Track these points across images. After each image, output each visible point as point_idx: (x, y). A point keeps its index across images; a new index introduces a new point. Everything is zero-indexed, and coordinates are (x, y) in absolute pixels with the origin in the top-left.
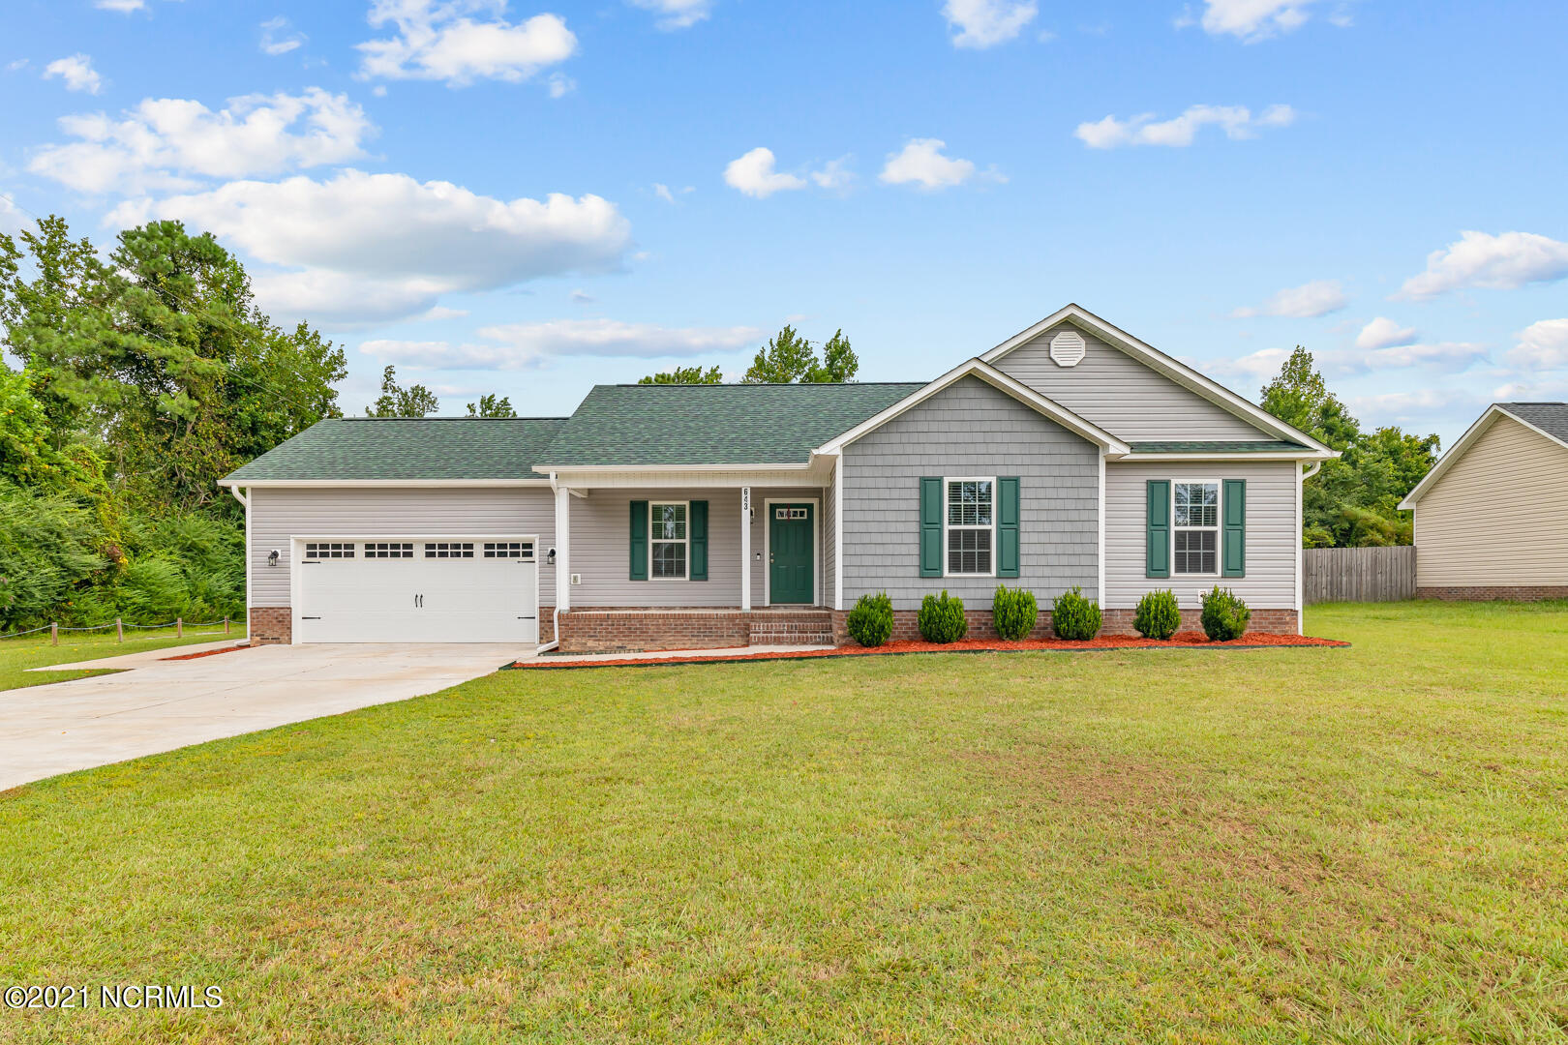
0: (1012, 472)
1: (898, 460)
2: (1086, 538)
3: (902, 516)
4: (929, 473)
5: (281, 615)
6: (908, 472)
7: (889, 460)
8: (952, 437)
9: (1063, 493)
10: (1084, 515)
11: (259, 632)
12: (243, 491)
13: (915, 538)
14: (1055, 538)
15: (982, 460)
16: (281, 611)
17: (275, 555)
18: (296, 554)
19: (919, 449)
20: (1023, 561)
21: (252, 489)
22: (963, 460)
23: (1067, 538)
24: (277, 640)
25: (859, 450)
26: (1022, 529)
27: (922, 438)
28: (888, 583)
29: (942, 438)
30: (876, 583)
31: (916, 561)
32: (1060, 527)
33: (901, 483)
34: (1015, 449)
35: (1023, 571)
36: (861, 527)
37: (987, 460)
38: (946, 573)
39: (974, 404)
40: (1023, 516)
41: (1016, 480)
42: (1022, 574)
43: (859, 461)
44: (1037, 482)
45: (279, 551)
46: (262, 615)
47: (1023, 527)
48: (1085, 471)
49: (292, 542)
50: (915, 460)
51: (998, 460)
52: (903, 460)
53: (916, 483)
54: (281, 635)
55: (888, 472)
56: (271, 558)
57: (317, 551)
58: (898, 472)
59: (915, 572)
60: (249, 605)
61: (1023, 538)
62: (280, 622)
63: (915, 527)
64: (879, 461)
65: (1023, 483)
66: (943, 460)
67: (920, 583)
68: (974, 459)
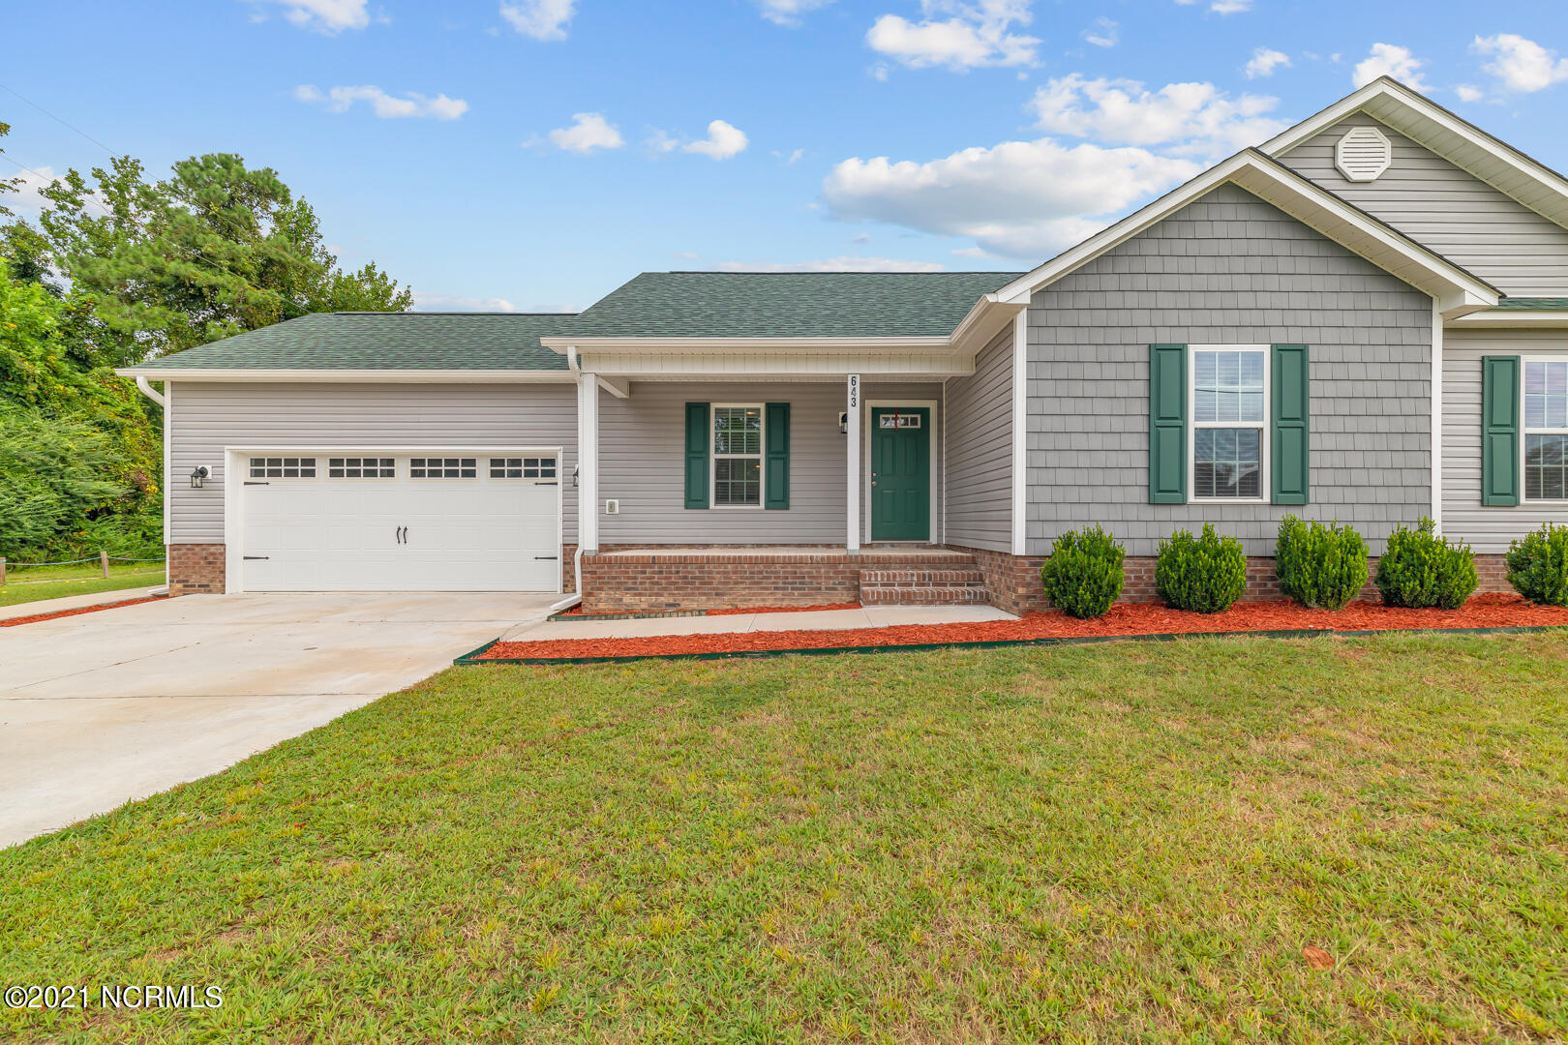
0: (1295, 337)
1: (1115, 318)
2: (1412, 443)
3: (1119, 407)
4: (1164, 337)
5: (212, 554)
6: (1129, 336)
7: (1101, 317)
8: (1201, 282)
9: (1374, 371)
10: (1408, 407)
11: (181, 578)
12: (158, 386)
13: (1142, 442)
14: (1363, 442)
15: (1248, 318)
16: (212, 549)
17: (202, 473)
18: (233, 473)
19: (1148, 300)
20: (1313, 478)
21: (172, 383)
22: (1217, 318)
23: (1381, 443)
24: (205, 588)
25: (1052, 301)
26: (1312, 429)
27: (1154, 283)
28: (1098, 512)
29: (1185, 283)
30: (1080, 512)
31: (1142, 478)
32: (1369, 424)
33: (1118, 354)
34: (1298, 301)
35: (1313, 494)
36: (1057, 424)
37: (1256, 318)
38: (1191, 498)
39: (1237, 230)
40: (1314, 407)
41: (1302, 351)
42: (1312, 499)
43: (1054, 318)
44: (1334, 354)
45: (209, 468)
46: (185, 554)
47: (1313, 424)
48: (1409, 337)
49: (227, 455)
50: (1142, 318)
51: (1274, 318)
52: (1123, 318)
53: (1142, 354)
54: (212, 581)
55: (1099, 336)
56: (194, 476)
57: (265, 468)
58: (1114, 336)
59: (1140, 495)
60: (167, 541)
61: (1314, 442)
62: (210, 563)
63: (1141, 424)
64: (1085, 318)
65: (1313, 354)
66: (1186, 318)
67: (1149, 513)
68: (1233, 317)
